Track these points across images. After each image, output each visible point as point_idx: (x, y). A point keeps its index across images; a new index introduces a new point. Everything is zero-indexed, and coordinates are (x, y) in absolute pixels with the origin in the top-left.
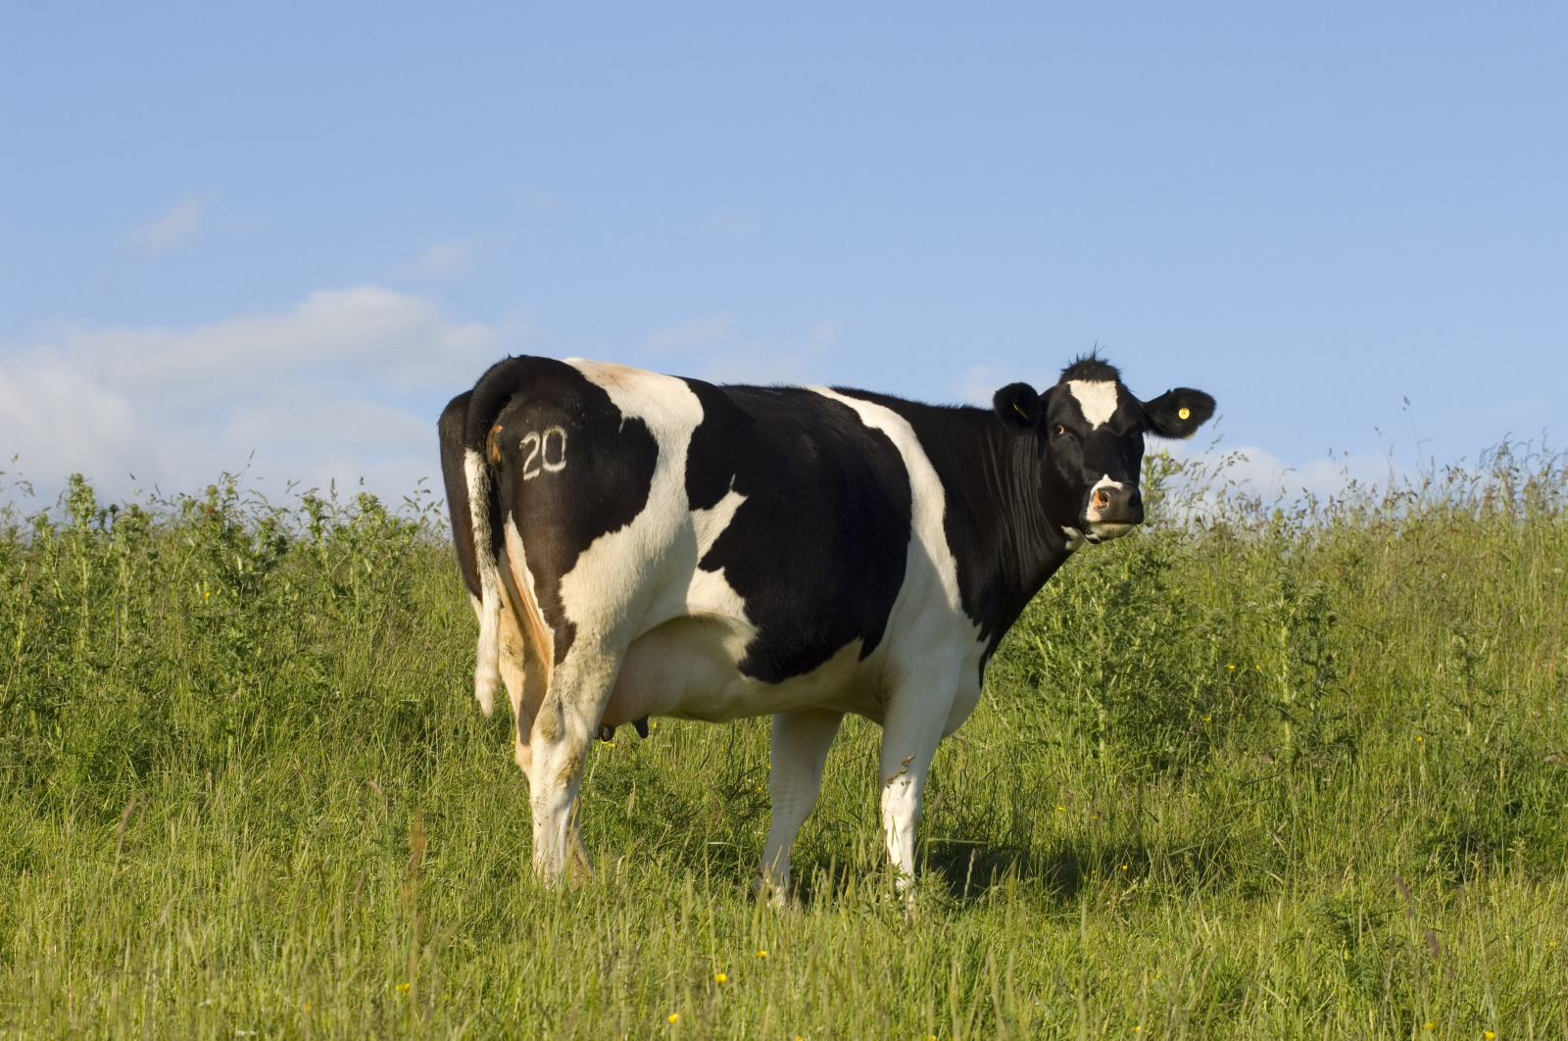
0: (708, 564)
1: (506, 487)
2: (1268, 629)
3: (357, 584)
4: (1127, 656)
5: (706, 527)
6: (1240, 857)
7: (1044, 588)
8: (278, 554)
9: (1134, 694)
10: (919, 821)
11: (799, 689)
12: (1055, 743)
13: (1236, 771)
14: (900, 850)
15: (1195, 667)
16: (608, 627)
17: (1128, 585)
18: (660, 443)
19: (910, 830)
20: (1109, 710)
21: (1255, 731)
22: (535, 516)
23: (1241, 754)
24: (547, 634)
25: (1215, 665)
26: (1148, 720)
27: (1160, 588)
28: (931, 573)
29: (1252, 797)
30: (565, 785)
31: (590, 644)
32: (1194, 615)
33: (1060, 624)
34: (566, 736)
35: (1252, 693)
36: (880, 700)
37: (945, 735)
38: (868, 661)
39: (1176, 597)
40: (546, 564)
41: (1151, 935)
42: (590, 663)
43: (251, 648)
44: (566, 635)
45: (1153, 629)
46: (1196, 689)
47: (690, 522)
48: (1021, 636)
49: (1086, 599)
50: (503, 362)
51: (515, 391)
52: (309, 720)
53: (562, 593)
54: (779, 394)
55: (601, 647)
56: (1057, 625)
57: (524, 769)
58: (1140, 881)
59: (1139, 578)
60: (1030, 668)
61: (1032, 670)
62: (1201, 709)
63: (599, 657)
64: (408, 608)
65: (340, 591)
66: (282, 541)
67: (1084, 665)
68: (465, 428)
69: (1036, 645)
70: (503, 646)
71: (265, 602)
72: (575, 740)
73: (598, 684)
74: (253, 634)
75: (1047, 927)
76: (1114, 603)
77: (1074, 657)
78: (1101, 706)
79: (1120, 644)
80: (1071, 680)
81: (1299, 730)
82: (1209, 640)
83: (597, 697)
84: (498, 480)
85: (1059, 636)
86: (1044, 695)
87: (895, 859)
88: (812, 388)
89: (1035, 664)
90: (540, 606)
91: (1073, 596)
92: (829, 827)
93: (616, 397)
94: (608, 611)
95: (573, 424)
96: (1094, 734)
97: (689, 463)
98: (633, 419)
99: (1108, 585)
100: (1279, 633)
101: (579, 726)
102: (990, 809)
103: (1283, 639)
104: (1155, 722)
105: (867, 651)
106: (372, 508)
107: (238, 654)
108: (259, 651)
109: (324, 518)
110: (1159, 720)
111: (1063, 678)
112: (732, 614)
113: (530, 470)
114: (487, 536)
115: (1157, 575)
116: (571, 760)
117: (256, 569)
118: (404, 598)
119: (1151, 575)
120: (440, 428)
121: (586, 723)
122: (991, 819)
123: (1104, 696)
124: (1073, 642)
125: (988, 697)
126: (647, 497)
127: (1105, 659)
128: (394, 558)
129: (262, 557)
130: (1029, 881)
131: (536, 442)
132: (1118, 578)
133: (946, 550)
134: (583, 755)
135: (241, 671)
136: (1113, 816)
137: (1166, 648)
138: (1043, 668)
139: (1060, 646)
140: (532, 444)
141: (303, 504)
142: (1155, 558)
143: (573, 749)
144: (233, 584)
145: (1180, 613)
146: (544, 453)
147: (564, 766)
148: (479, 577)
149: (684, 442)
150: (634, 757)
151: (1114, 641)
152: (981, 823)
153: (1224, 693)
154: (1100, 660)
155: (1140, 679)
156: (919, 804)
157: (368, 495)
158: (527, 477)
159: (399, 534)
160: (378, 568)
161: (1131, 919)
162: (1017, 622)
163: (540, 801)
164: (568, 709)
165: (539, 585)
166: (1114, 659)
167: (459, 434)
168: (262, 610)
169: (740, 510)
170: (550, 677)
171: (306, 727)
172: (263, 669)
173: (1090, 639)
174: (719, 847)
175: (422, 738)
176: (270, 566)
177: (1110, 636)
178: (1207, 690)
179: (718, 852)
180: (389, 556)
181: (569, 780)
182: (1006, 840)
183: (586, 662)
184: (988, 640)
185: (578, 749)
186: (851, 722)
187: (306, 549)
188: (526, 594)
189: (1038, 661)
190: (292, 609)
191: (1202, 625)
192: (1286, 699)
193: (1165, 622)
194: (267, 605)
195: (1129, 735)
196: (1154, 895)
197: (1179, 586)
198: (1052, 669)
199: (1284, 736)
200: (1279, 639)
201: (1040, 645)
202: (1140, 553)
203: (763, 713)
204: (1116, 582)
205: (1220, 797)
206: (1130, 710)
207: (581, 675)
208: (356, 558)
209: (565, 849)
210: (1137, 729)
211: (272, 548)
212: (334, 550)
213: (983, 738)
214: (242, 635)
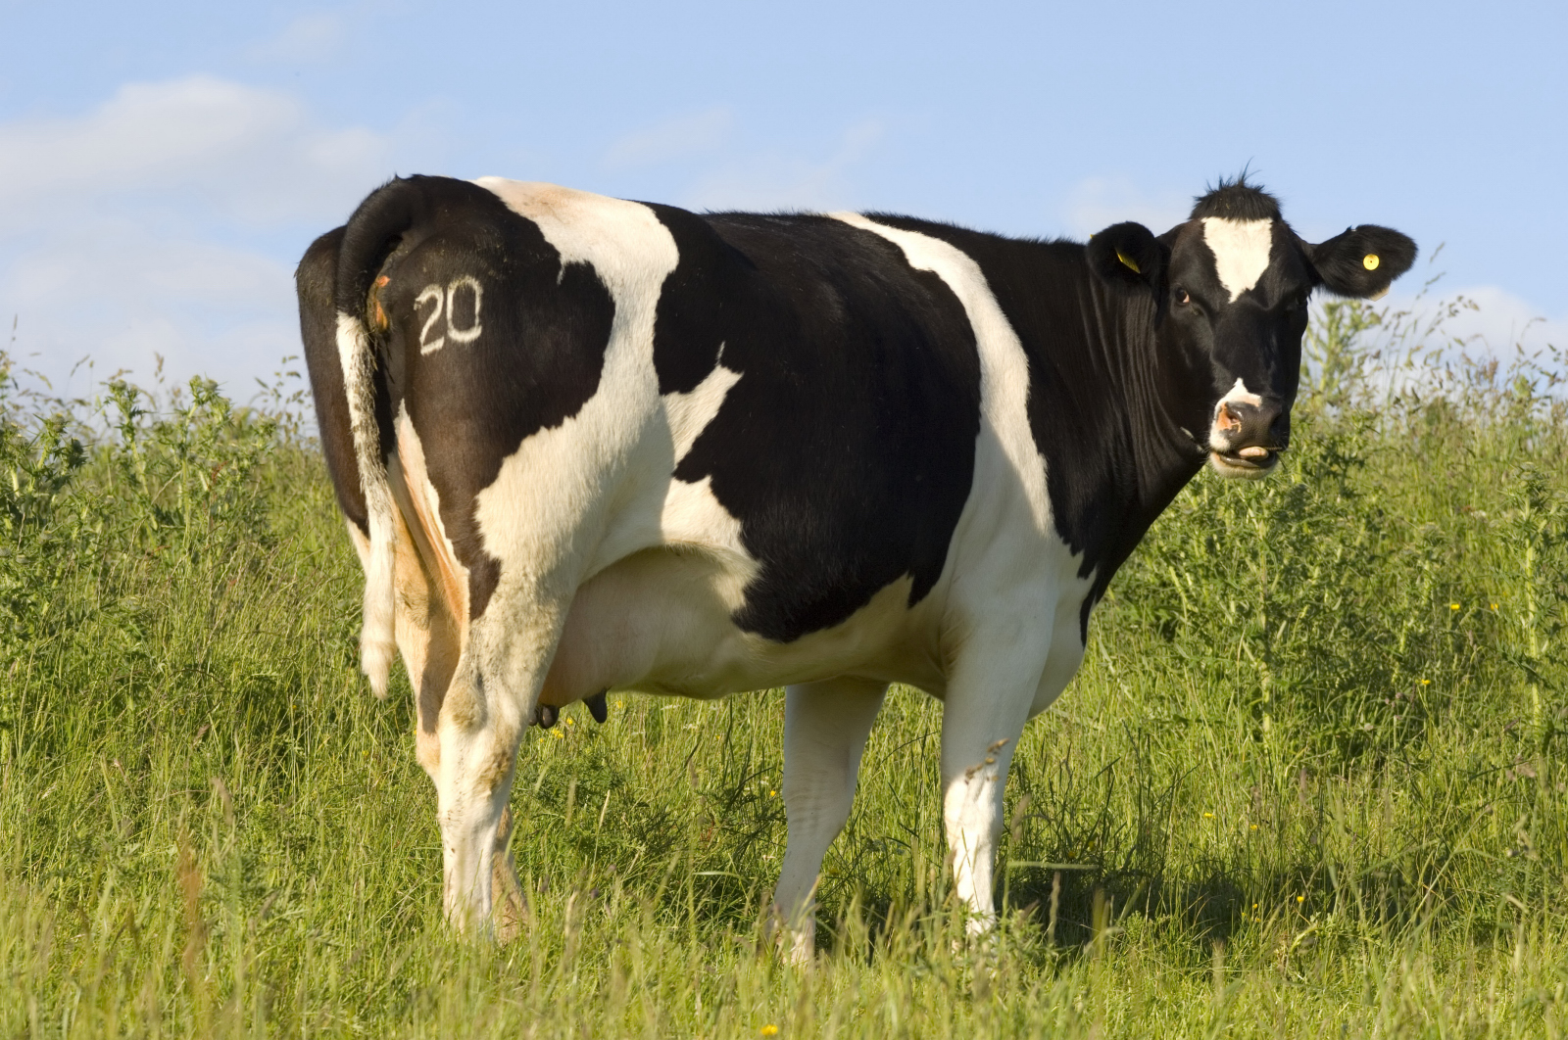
0: (688, 471)
1: (396, 364)
2: (1508, 551)
3: (189, 508)
4: (1301, 593)
5: (684, 418)
6: (1468, 881)
7: (1179, 497)
8: (70, 466)
9: (1311, 648)
10: (999, 835)
11: (821, 650)
12: (1198, 720)
13: (1462, 757)
15: (1400, 608)
16: (547, 564)
17: (1302, 489)
18: (617, 298)
19: (987, 849)
20: (1276, 671)
21: (1491, 698)
22: (438, 406)
23: (1471, 733)
24: (459, 576)
25: (1429, 605)
26: (1333, 686)
27: (1347, 494)
28: (1011, 480)
29: (1485, 794)
30: (488, 792)
31: (521, 588)
32: (1398, 534)
33: (1203, 549)
34: (489, 722)
35: (1484, 644)
36: (939, 663)
38: (921, 606)
39: (1371, 507)
40: (455, 474)
41: (1340, 996)
42: (522, 616)
43: (33, 604)
44: (487, 577)
45: (1339, 553)
46: (1402, 640)
47: (661, 413)
48: (1148, 566)
49: (1241, 512)
50: (388, 185)
51: (407, 224)
52: (118, 704)
53: (480, 516)
54: (788, 223)
55: (537, 593)
56: (1199, 551)
57: (429, 770)
58: (1322, 918)
59: (1317, 480)
60: (1162, 613)
61: (1164, 616)
62: (1411, 667)
63: (534, 607)
64: (263, 541)
65: (164, 518)
66: (76, 447)
67: (1240, 608)
68: (336, 283)
69: (1170, 579)
70: (398, 594)
71: (52, 535)
72: (502, 728)
73: (534, 647)
74: (35, 583)
75: (1187, 984)
76: (1281, 518)
77: (1224, 595)
78: (1264, 665)
79: (1291, 576)
80: (1220, 628)
81: (1555, 696)
82: (1420, 569)
83: (533, 666)
84: (385, 355)
85: (1202, 565)
86: (1181, 651)
87: (964, 891)
88: (836, 214)
89: (1169, 608)
90: (448, 536)
91: (1223, 508)
92: (871, 846)
93: (552, 234)
94: (546, 541)
95: (491, 273)
96: (1255, 707)
97: (659, 327)
98: (577, 264)
99: (1272, 492)
100: (1524, 556)
101: (508, 707)
102: (1105, 819)
103: (1528, 565)
104: (1343, 688)
105: (918, 593)
106: (209, 399)
107: (15, 613)
108: (46, 608)
109: (139, 412)
110: (1350, 684)
111: (1210, 626)
112: (723, 544)
113: (430, 340)
114: (374, 437)
115: (1345, 476)
116: (496, 756)
117: (38, 488)
118: (257, 528)
119: (1335, 475)
120: (298, 281)
121: (517, 703)
122: (1106, 831)
123: (1268, 652)
124: (1222, 574)
125: (1100, 654)
126: (598, 376)
127: (1268, 597)
128: (241, 469)
129: (48, 471)
130: (1161, 920)
131: (438, 299)
132: (1288, 481)
133: (1031, 446)
134: (515, 749)
135: (19, 636)
136: (1282, 825)
137: (1359, 579)
138: (1181, 613)
139: (1203, 581)
140: (432, 302)
141: (108, 393)
142: (1341, 450)
143: (499, 741)
144: (5, 512)
145: (1378, 530)
146: (449, 315)
147: (486, 766)
148: (363, 497)
149: (652, 296)
150: (587, 751)
151: (1282, 572)
152: (1091, 838)
153: (1443, 644)
154: (1261, 600)
155: (1321, 627)
156: (1000, 810)
157: (203, 379)
158: (425, 350)
159: (249, 433)
160: (217, 483)
161: (1309, 973)
162: (1142, 546)
163: (453, 817)
164: (492, 684)
165: (446, 506)
166: (1282, 598)
167: (327, 289)
168: (48, 547)
169: (732, 394)
170: (464, 638)
171: (115, 715)
172: (52, 633)
173: (1246, 569)
174: (714, 878)
175: (284, 729)
176: (58, 484)
177: (1276, 565)
178: (1417, 640)
179: (711, 886)
180: (234, 466)
181: (494, 787)
182: (1128, 862)
183: (515, 615)
185: (506, 741)
186: (898, 693)
187: (113, 458)
188: (428, 518)
189: (1173, 602)
190: (94, 546)
191: (1410, 548)
192: (1534, 652)
193: (1357, 544)
194: (55, 540)
195: (1306, 707)
196: (1341, 938)
197: (1376, 491)
198: (1193, 614)
199: (1531, 705)
200: (1523, 566)
201: (1175, 579)
202: (1319, 443)
203: (775, 683)
204: (1283, 487)
205: (1438, 794)
206: (1307, 671)
207: (508, 634)
208: (185, 471)
209: (490, 885)
210: (1317, 700)
211: (63, 458)
212: (152, 459)
213: (1096, 715)
214: (19, 584)
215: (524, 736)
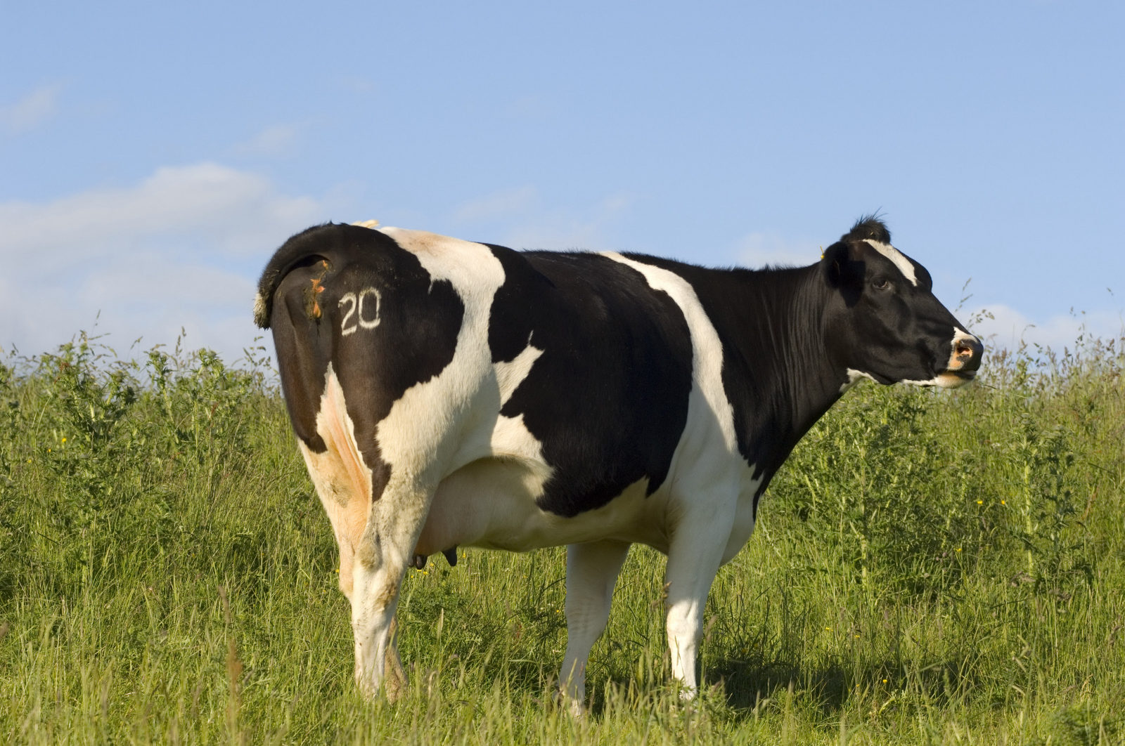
0: (509, 411)
1: (327, 342)
2: (1013, 468)
3: (198, 430)
4: (886, 492)
5: (507, 378)
6: (989, 672)
8: (126, 404)
9: (892, 526)
10: (699, 639)
11: (592, 522)
12: (822, 570)
13: (984, 595)
14: (683, 667)
15: (947, 502)
16: (420, 467)
17: (887, 428)
18: (465, 302)
19: (692, 648)
20: (870, 541)
21: (1001, 559)
22: (353, 368)
23: (989, 579)
24: (366, 474)
25: (965, 501)
26: (905, 550)
27: (915, 431)
28: (710, 418)
29: (999, 618)
30: (383, 609)
31: (404, 482)
32: (946, 456)
33: (826, 464)
34: (383, 565)
35: (998, 525)
36: (665, 532)
37: (723, 563)
38: (654, 496)
39: (930, 439)
40: (364, 411)
42: (404, 499)
43: (103, 488)
44: (382, 475)
45: (910, 468)
46: (948, 522)
47: (493, 373)
48: (792, 474)
49: (849, 441)
52: (154, 552)
53: (379, 437)
54: (575, 258)
55: (414, 485)
56: (823, 465)
57: (347, 595)
58: (899, 693)
59: (897, 423)
60: (800, 503)
61: (801, 505)
62: (952, 539)
63: (412, 494)
64: (244, 451)
65: (182, 436)
66: (130, 391)
67: (848, 501)
69: (805, 482)
70: (327, 485)
71: (115, 446)
72: (392, 569)
73: (412, 518)
74: (104, 475)
75: (815, 734)
76: (874, 445)
77: (838, 493)
78: (863, 537)
79: (880, 482)
80: (836, 513)
81: (1041, 558)
82: (960, 478)
83: (411, 530)
85: (825, 474)
86: (812, 527)
87: (679, 674)
88: (602, 253)
89: (803, 500)
90: (359, 449)
91: (838, 439)
93: (426, 262)
94: (419, 453)
95: (386, 285)
96: (857, 562)
97: (491, 320)
98: (441, 281)
99: (869, 429)
100: (1023, 471)
101: (395, 556)
102: (764, 629)
103: (1026, 477)
104: (912, 551)
105: (652, 488)
106: (211, 363)
107: (92, 494)
108: (110, 490)
109: (168, 371)
110: (916, 549)
111: (829, 512)
112: (530, 456)
113: (347, 327)
115: (914, 420)
116: (388, 586)
117: (107, 417)
118: (240, 443)
119: (908, 419)
121: (401, 553)
122: (765, 638)
123: (866, 528)
124: (838, 480)
125: (761, 531)
126: (453, 351)
127: (866, 495)
128: (231, 406)
129: (112, 407)
130: (799, 693)
131: (353, 302)
132: (878, 423)
133: (724, 399)
134: (399, 582)
135: (94, 508)
136: (874, 635)
137: (922, 484)
138: (812, 503)
139: (826, 484)
140: (350, 303)
141: (149, 359)
142: (912, 404)
143: (390, 577)
144: (86, 431)
145: (933, 454)
146: (360, 312)
147: (381, 592)
149: (488, 301)
150: (443, 584)
151: (875, 479)
152: (756, 642)
153: (973, 525)
154: (862, 496)
155: (898, 514)
157: (207, 351)
158: (345, 333)
159: (235, 385)
160: (216, 415)
162: (787, 462)
163: (361, 623)
164: (385, 541)
165: (358, 430)
166: (874, 495)
168: (112, 453)
169: (537, 363)
170: (369, 513)
171: (152, 557)
172: (114, 507)
173: (853, 477)
174: (520, 664)
175: (255, 568)
176: (119, 415)
177: (871, 475)
178: (957, 522)
180: (226, 405)
181: (386, 606)
182: (778, 657)
183: (400, 499)
184: (761, 478)
185: (394, 577)
186: (637, 550)
187: (151, 399)
188: (347, 438)
189: (807, 496)
190: (139, 453)
191: (953, 465)
192: (1029, 531)
193: (921, 462)
194: (116, 449)
195: (888, 562)
196: (911, 705)
197: (933, 430)
198: (819, 504)
199: (1027, 563)
200: (1022, 477)
201: (808, 483)
202: (898, 400)
203: (561, 543)
204: (876, 426)
205: (971, 618)
206: (889, 541)
207: (396, 510)
208: (196, 407)
209: (384, 665)
210: (895, 558)
211: (122, 398)
212: (176, 400)
213: (758, 566)
214: (94, 476)
215: (405, 575)
